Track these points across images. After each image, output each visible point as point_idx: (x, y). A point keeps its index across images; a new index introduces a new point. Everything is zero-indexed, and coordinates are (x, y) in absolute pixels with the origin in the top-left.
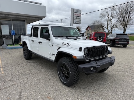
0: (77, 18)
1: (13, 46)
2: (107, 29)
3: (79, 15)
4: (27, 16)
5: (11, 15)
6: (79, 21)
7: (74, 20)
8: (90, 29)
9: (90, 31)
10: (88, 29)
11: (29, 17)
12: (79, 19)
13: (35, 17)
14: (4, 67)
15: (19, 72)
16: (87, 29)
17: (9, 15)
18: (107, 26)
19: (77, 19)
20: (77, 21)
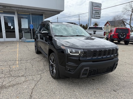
0: (96, 12)
1: (31, 40)
2: (130, 25)
3: (99, 9)
4: (45, 10)
5: (30, 9)
6: (98, 15)
7: (93, 15)
8: (109, 25)
9: (110, 27)
10: (108, 25)
11: (47, 11)
12: (98, 13)
13: (53, 11)
14: (20, 60)
15: (33, 66)
16: (105, 25)
17: (28, 9)
18: (130, 22)
19: (96, 14)
20: (96, 15)
